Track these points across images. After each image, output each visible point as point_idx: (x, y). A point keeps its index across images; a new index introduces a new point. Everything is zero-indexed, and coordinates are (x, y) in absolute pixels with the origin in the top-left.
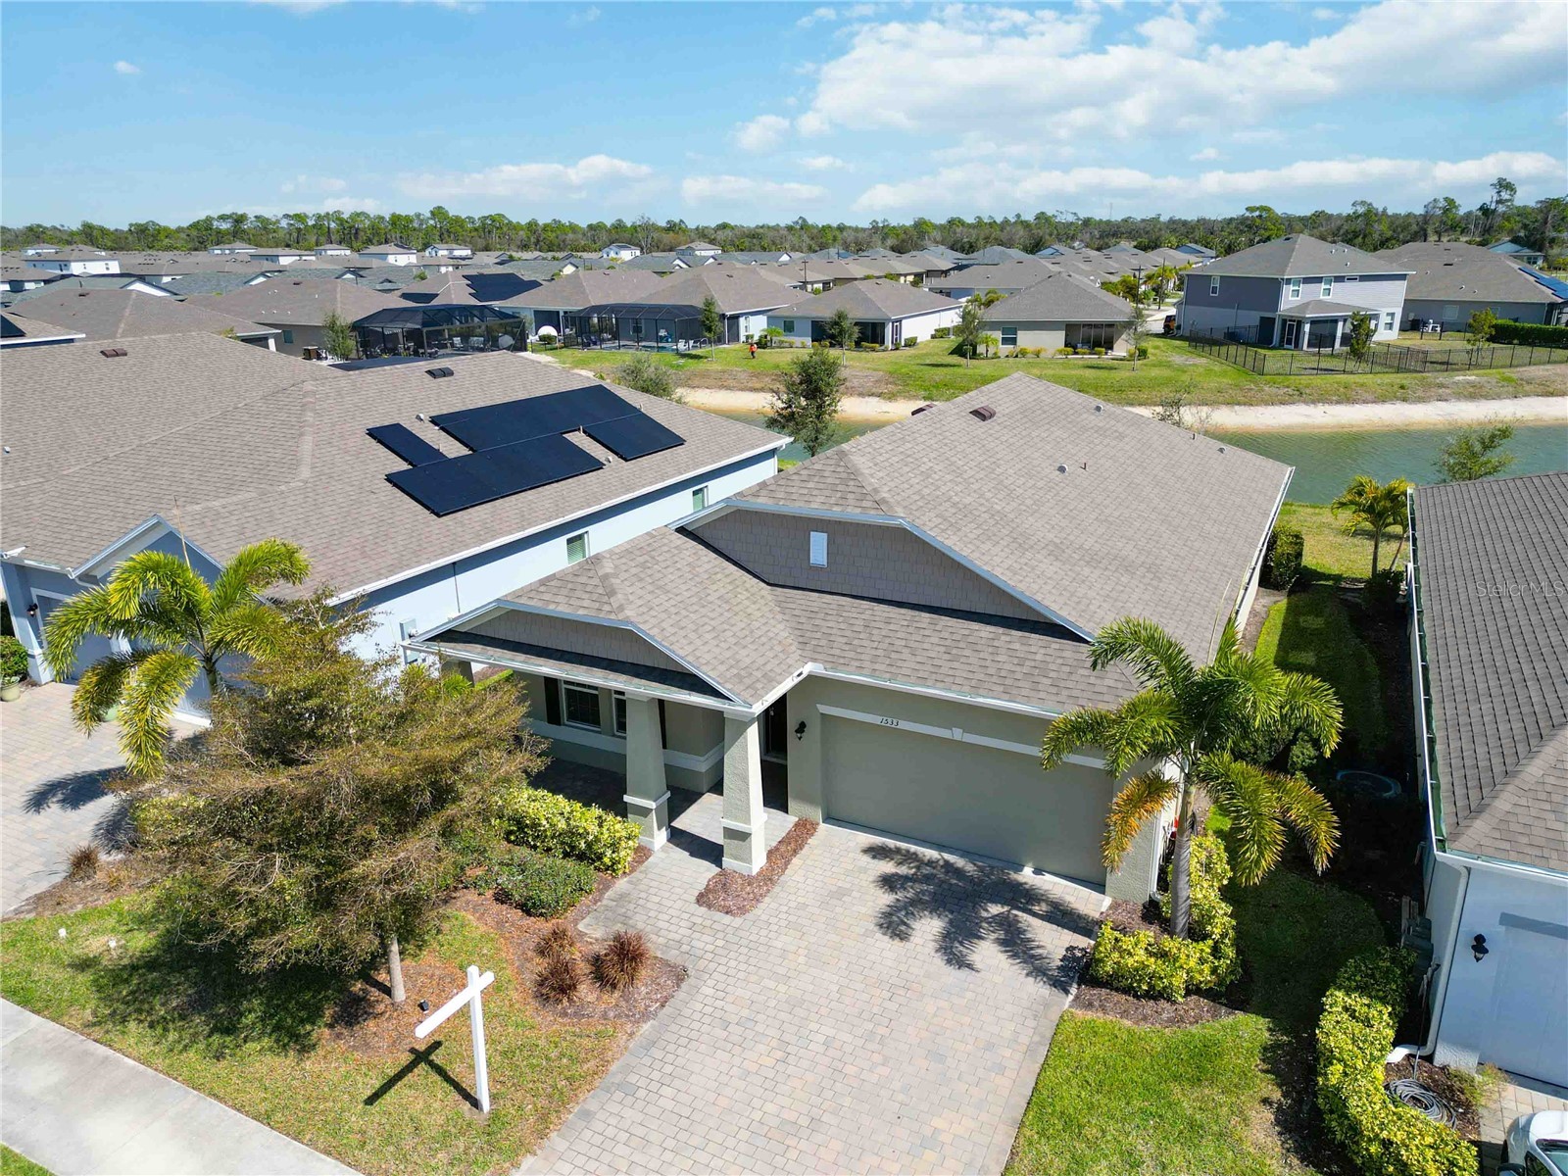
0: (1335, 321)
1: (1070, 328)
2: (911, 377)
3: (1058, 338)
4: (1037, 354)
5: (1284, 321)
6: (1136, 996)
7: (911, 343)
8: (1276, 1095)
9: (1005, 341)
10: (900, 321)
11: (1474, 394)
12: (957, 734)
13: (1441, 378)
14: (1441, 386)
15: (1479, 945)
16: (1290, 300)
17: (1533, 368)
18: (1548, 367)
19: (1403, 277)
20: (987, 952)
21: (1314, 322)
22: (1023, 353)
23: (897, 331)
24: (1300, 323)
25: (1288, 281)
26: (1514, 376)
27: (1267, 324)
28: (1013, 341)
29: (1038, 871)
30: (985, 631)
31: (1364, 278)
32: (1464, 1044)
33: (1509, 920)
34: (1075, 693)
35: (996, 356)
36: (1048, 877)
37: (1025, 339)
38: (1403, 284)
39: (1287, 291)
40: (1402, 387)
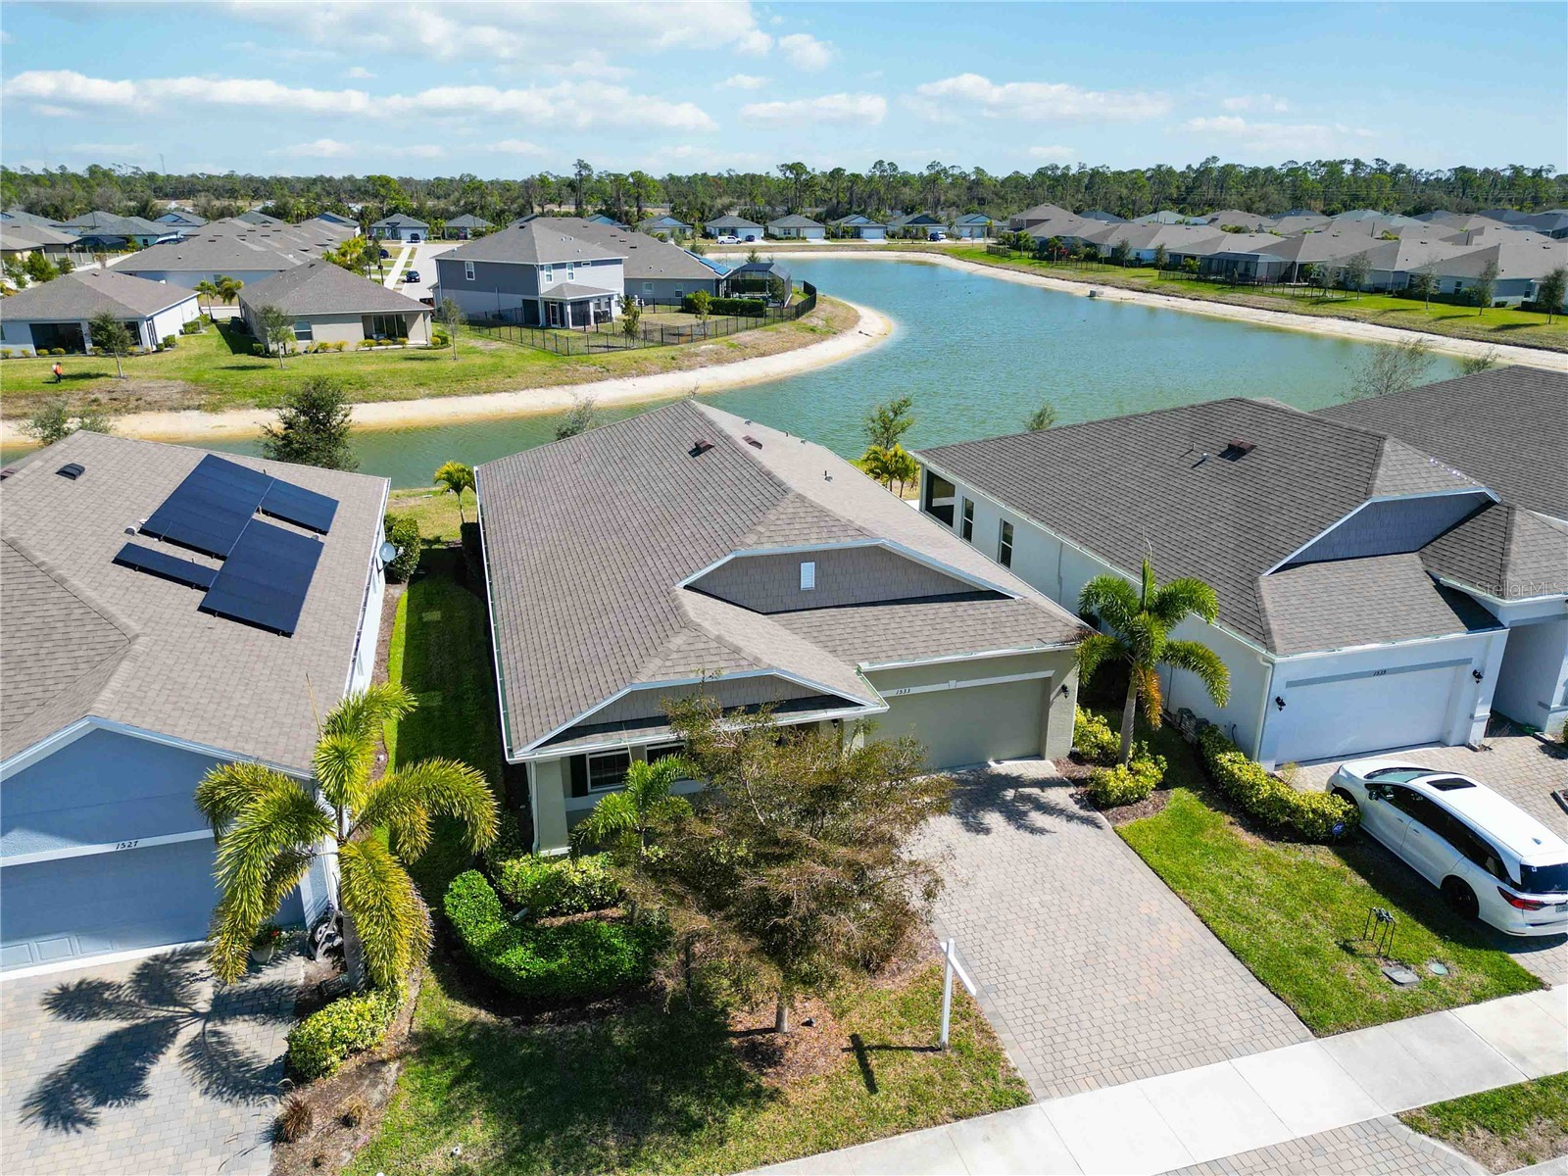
0: (586, 302)
1: (365, 318)
2: (222, 383)
3: (357, 330)
4: (340, 349)
5: (546, 304)
6: (1130, 804)
7: (169, 342)
8: (1231, 819)
9: (301, 336)
10: (151, 318)
11: (719, 359)
12: (953, 684)
13: (692, 348)
14: (697, 355)
15: (1280, 702)
16: (548, 284)
17: (740, 334)
18: (748, 333)
19: (618, 262)
20: (1037, 818)
21: (573, 304)
22: (324, 348)
23: (152, 330)
24: (562, 305)
25: (542, 267)
26: (735, 342)
27: (530, 306)
28: (309, 336)
29: (998, 762)
30: (945, 608)
31: (595, 263)
32: (1268, 758)
33: (1290, 684)
34: (1031, 632)
35: (294, 354)
36: (1006, 763)
37: (322, 333)
38: (619, 268)
39: (543, 275)
40: (673, 358)
